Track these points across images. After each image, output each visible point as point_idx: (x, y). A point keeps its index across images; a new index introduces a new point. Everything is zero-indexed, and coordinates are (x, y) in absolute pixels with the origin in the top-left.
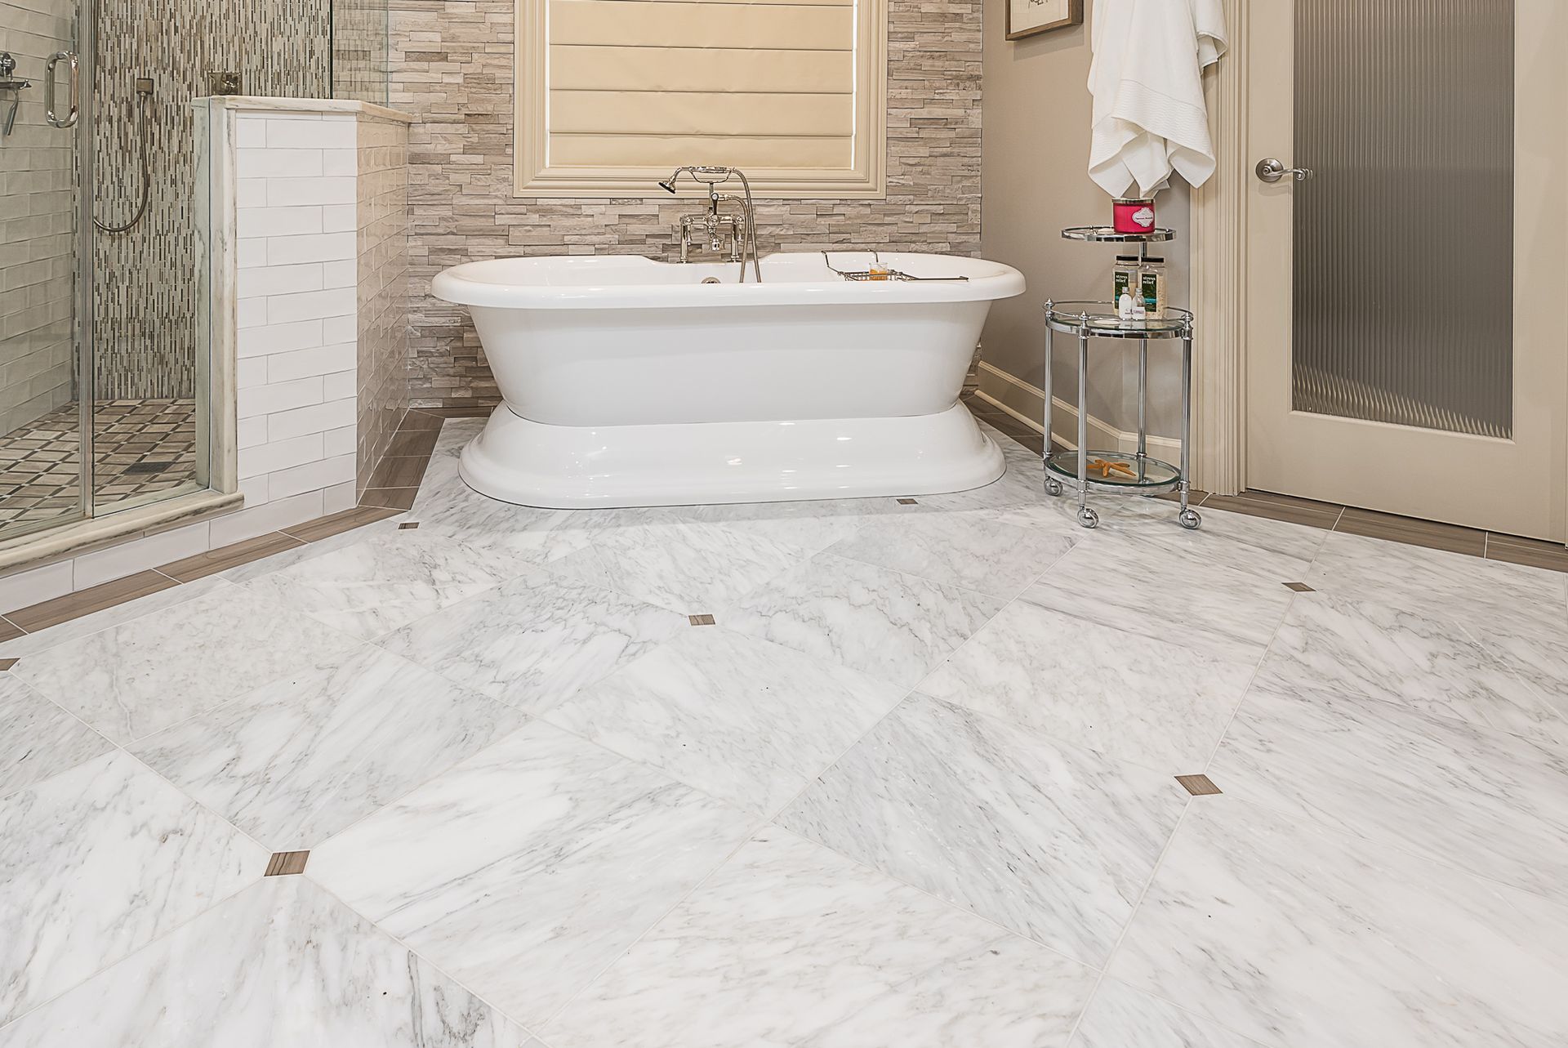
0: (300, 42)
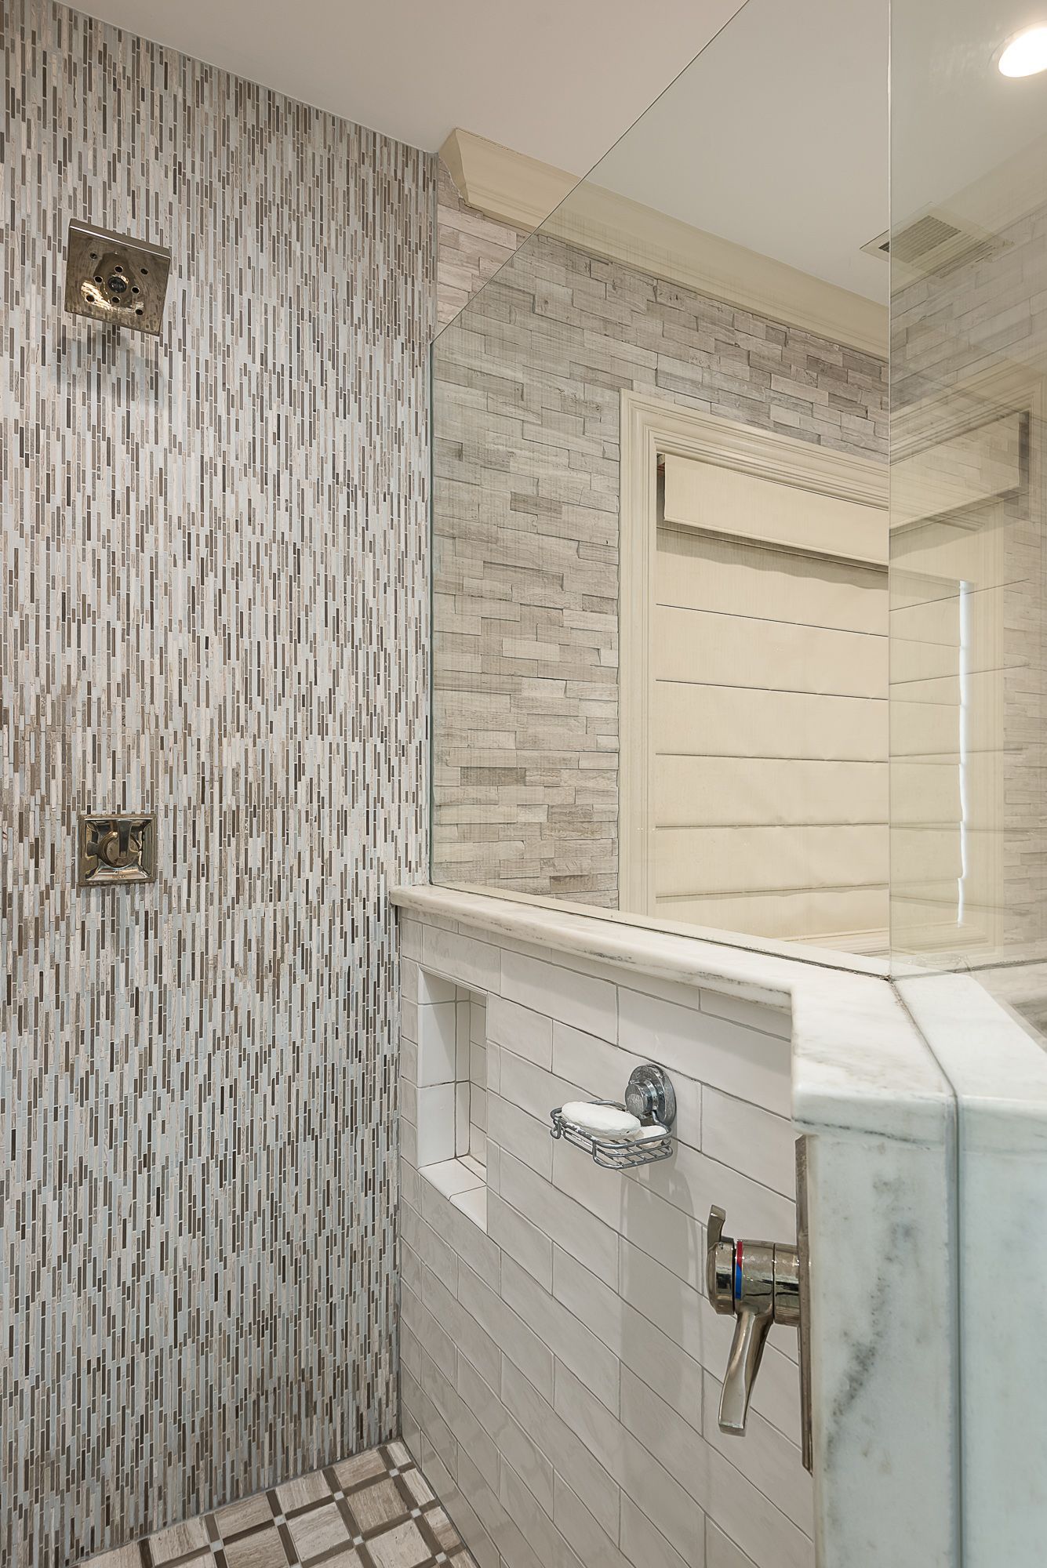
0: (277, 748)
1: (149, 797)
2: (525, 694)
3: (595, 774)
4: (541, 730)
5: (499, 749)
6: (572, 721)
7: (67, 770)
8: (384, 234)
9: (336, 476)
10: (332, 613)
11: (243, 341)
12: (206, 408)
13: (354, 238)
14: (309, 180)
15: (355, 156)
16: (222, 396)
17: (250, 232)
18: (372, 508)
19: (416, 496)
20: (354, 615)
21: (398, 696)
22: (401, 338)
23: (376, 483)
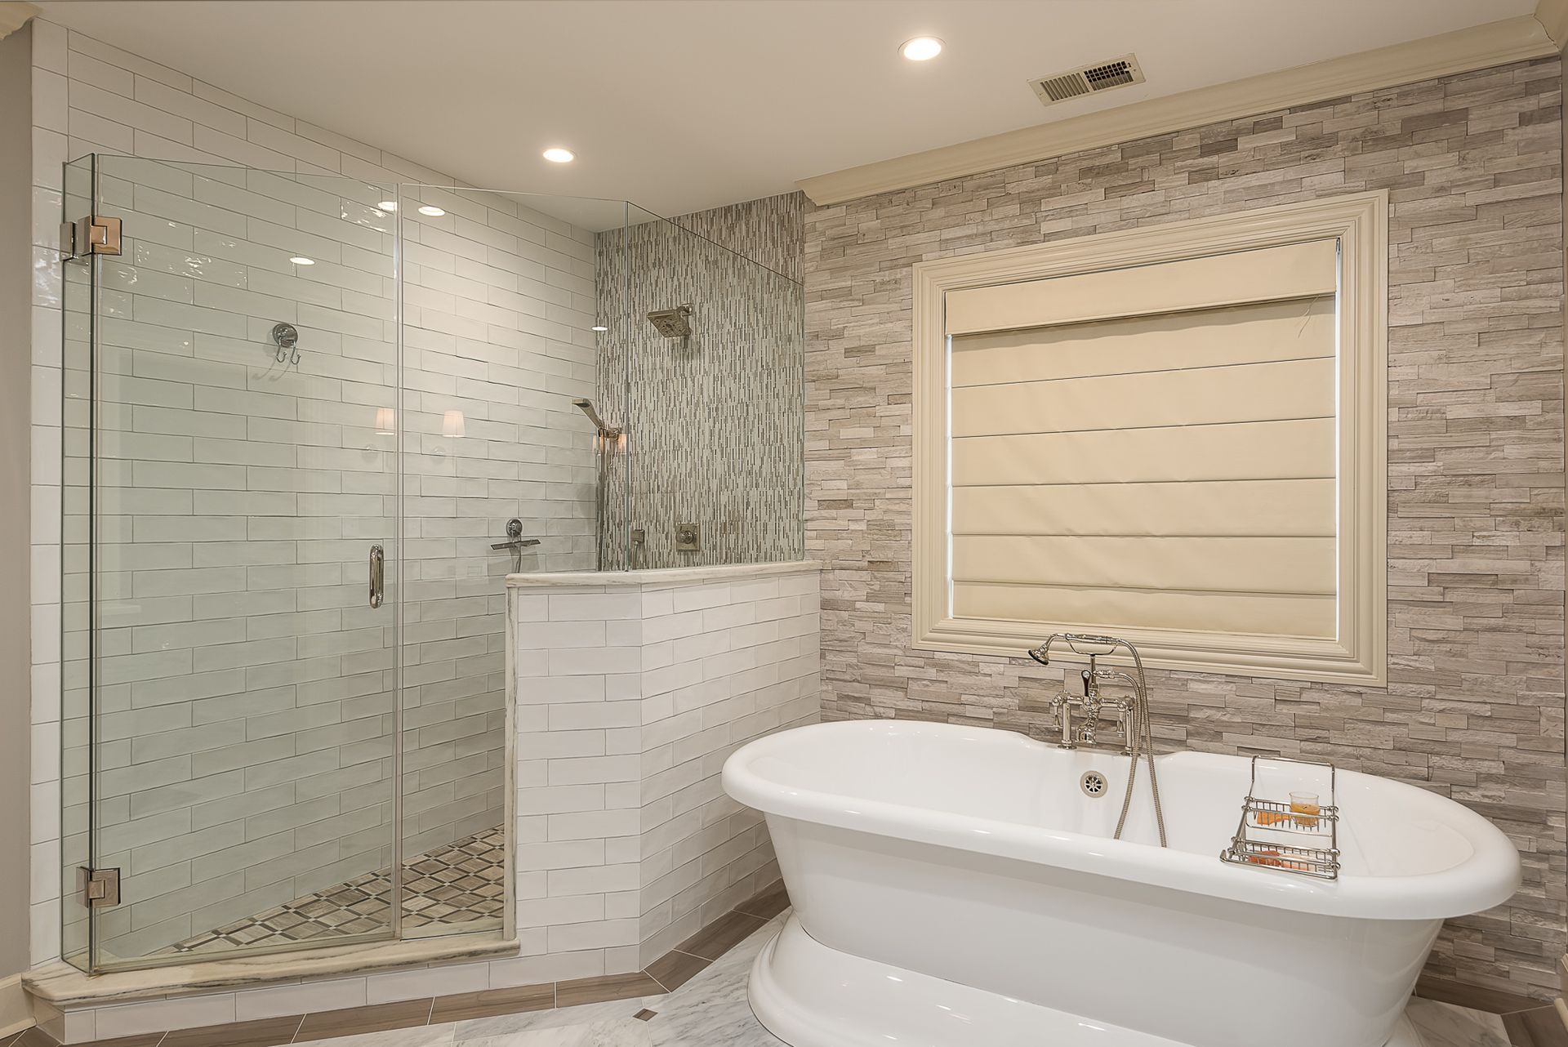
1: (698, 517)
2: (854, 458)
3: (897, 501)
4: (861, 477)
5: (839, 488)
6: (883, 471)
7: (675, 507)
8: (782, 242)
9: (762, 366)
10: (761, 431)
11: (728, 320)
12: (715, 354)
13: (769, 252)
14: (751, 234)
15: (769, 212)
16: (721, 345)
17: (730, 271)
18: (778, 377)
19: (798, 365)
20: (770, 430)
21: (789, 466)
22: (791, 290)
23: (779, 365)
